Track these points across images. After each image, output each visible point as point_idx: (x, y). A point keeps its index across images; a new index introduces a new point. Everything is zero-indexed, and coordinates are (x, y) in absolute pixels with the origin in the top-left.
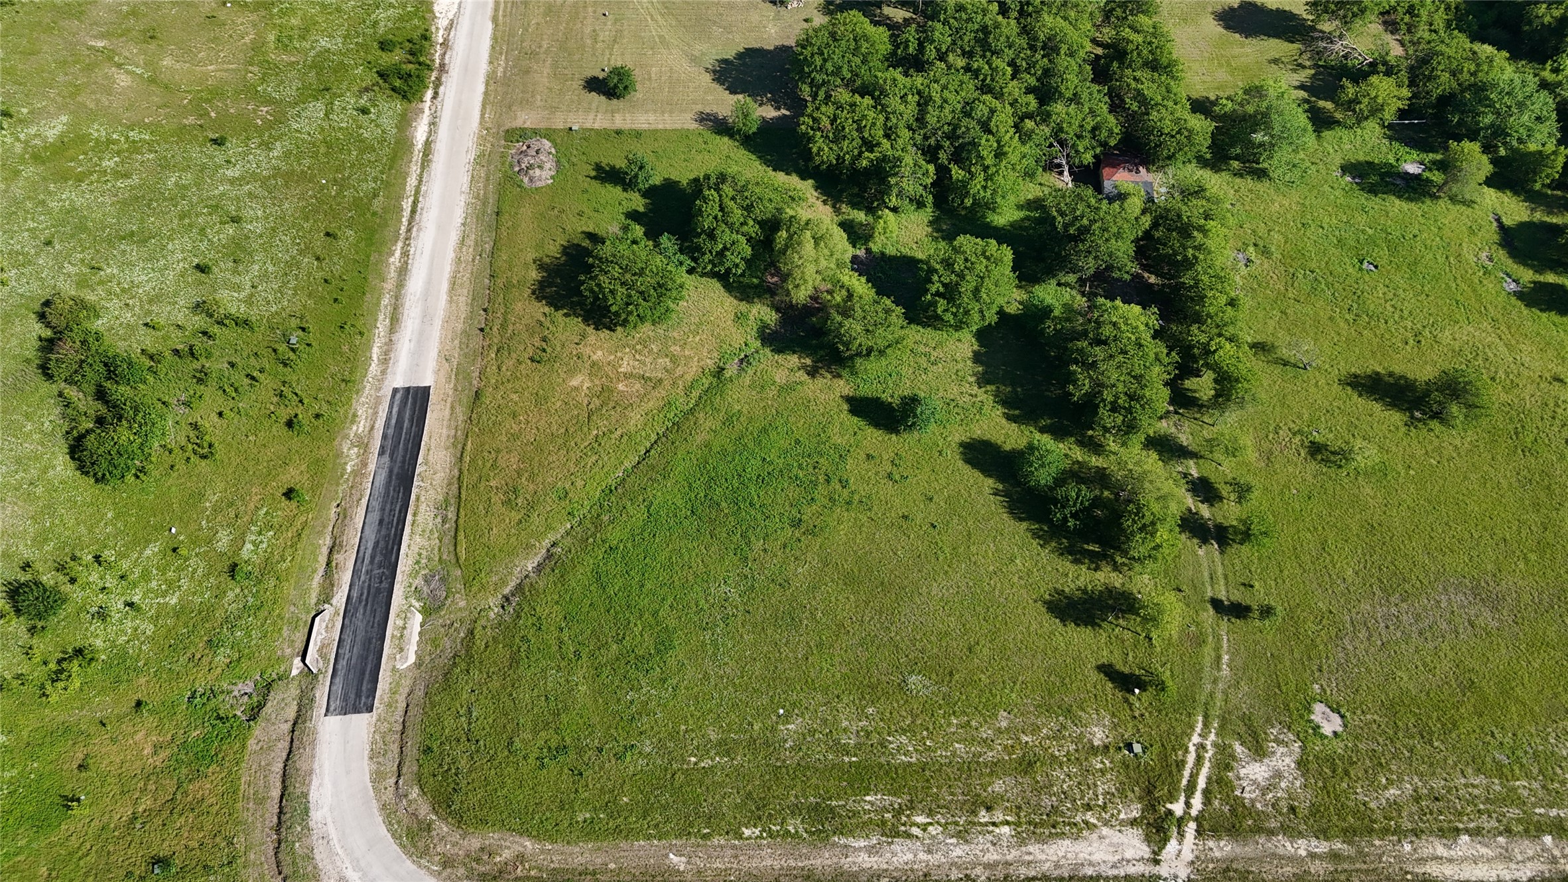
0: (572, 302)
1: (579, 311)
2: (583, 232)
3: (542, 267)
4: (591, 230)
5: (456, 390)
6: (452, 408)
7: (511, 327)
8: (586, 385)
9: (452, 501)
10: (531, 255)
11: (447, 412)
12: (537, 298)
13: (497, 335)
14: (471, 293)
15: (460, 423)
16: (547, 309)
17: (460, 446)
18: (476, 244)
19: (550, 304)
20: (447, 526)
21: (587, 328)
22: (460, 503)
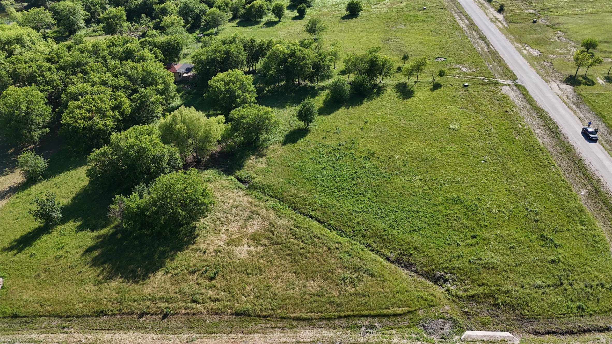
0: (159, 258)
1: (171, 254)
2: (83, 255)
3: (110, 278)
4: (81, 251)
5: (230, 332)
6: (250, 333)
7: (171, 295)
9: (352, 323)
10: (90, 287)
11: (256, 336)
12: (143, 280)
13: (177, 304)
14: (112, 331)
15: (268, 326)
16: (160, 274)
17: (294, 323)
19: (155, 270)
21: (190, 248)
22: (354, 316)
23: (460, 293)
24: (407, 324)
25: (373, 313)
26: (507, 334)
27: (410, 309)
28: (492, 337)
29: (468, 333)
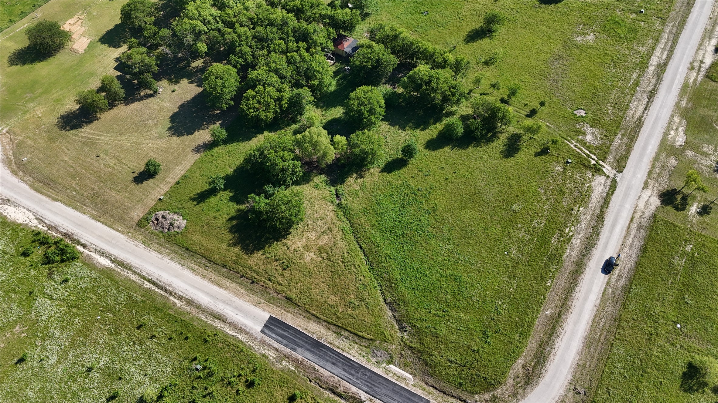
0: (264, 241)
1: (271, 241)
2: (227, 221)
3: (235, 245)
4: (227, 218)
5: (279, 307)
6: (288, 312)
7: (261, 271)
8: (312, 255)
9: (339, 331)
10: (225, 246)
11: (289, 315)
12: (251, 254)
13: (261, 277)
14: (227, 279)
15: (298, 312)
16: (260, 253)
17: (311, 317)
18: (199, 266)
19: (258, 250)
20: (351, 338)
21: (282, 242)
22: (342, 328)
23: (408, 342)
24: (366, 345)
25: (352, 330)
26: (411, 377)
27: (373, 338)
28: (401, 374)
29: (391, 366)
